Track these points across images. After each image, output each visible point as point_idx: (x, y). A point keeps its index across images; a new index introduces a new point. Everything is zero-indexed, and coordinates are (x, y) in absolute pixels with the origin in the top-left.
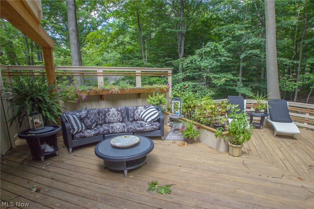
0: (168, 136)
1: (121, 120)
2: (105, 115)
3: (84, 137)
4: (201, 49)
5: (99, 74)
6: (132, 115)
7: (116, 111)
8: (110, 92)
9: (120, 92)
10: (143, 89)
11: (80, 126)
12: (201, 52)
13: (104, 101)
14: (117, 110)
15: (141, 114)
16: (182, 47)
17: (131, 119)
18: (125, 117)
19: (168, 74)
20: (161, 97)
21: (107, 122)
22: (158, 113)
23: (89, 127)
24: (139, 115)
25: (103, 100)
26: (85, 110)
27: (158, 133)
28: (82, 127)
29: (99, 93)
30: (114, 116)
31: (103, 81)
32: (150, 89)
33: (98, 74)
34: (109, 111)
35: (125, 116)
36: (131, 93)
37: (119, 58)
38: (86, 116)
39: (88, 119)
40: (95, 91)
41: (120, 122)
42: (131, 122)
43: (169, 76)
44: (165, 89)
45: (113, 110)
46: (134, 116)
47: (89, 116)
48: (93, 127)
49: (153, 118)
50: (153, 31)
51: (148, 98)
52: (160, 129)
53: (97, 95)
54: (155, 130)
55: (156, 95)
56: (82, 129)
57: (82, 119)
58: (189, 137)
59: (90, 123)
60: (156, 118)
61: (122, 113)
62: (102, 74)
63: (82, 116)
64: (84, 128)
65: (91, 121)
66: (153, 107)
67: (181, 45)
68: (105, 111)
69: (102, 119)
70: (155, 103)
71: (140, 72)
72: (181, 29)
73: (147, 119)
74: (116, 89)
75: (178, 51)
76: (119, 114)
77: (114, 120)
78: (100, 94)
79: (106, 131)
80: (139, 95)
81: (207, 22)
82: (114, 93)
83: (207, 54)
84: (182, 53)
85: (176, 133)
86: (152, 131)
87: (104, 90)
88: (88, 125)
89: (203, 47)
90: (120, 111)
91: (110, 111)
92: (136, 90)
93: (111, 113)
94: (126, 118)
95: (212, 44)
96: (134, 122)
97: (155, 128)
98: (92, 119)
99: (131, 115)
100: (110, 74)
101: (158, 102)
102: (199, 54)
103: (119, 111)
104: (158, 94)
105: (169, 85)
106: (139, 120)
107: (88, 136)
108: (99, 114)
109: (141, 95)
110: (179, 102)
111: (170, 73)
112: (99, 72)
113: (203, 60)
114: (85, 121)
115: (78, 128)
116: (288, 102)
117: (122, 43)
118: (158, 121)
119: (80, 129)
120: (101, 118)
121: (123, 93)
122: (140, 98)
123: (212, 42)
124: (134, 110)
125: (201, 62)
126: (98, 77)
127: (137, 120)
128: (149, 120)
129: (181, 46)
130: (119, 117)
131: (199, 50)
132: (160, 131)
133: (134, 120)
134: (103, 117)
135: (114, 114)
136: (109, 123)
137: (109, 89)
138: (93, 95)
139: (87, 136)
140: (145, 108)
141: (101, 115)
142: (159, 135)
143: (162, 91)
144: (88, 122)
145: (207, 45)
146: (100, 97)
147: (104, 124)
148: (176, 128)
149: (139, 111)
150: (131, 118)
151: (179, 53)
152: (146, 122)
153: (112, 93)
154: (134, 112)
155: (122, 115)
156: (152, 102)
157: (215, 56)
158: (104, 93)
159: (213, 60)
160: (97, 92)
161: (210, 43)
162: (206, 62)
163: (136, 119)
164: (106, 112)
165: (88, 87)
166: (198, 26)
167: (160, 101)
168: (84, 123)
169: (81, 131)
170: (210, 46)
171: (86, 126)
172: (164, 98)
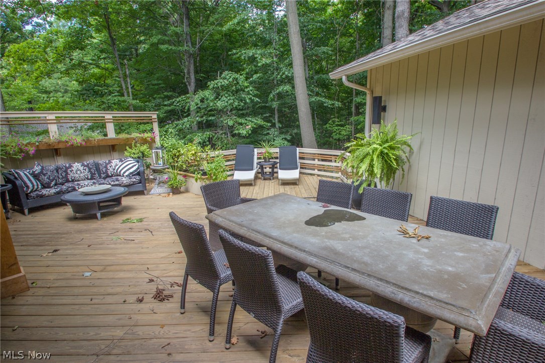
0: (152, 190)
1: (89, 177)
2: (66, 171)
3: (42, 196)
4: (216, 81)
5: (50, 122)
6: (104, 170)
7: (81, 166)
8: (70, 144)
9: (83, 143)
10: (118, 139)
11: (35, 183)
12: (216, 85)
13: (62, 157)
14: (83, 165)
15: (116, 168)
16: (191, 74)
17: (103, 176)
18: (94, 173)
19: (153, 120)
20: (144, 148)
21: (70, 180)
22: (137, 165)
23: (46, 185)
24: (114, 169)
25: (60, 155)
26: (38, 165)
27: (139, 187)
28: (38, 185)
29: (54, 146)
30: (79, 172)
31: (57, 130)
32: (128, 139)
33: (48, 122)
34: (71, 166)
35: (95, 171)
36: (100, 145)
37: (77, 91)
38: (41, 172)
39: (44, 175)
40: (47, 143)
41: (88, 179)
42: (105, 178)
43: (154, 122)
44: (149, 139)
45: (77, 166)
46: (106, 172)
47: (44, 172)
48: (52, 185)
49: (131, 170)
50: (140, 42)
51: (126, 150)
52: (140, 183)
53: (50, 149)
54: (134, 184)
55: (136, 146)
56: (38, 188)
57: (36, 176)
58: (173, 186)
59: (47, 180)
60: (135, 171)
61: (90, 169)
62: (55, 121)
63: (36, 172)
64: (40, 187)
65: (49, 178)
66: (132, 159)
67: (189, 70)
68: (65, 166)
69: (63, 177)
70: (136, 156)
71: (111, 118)
72: (187, 46)
73: (124, 173)
74: (78, 140)
75: (186, 80)
76: (85, 170)
77: (80, 177)
78: (55, 148)
79: (70, 189)
80: (113, 148)
81: (230, 36)
82: (75, 144)
83: (225, 88)
84: (193, 84)
85: (161, 187)
86: (132, 185)
87: (60, 142)
88: (45, 182)
89: (219, 78)
90: (87, 166)
91: (73, 167)
92: (108, 141)
93: (74, 169)
94: (97, 175)
95: (230, 75)
96: (108, 179)
97: (135, 182)
98: (49, 176)
99: (102, 171)
100: (66, 121)
101: (140, 155)
102: (214, 88)
103: (85, 166)
104: (138, 145)
105: (154, 133)
106: (115, 176)
107: (47, 195)
108: (57, 171)
109: (116, 147)
110: (160, 151)
111: (156, 119)
112: (50, 118)
113: (220, 97)
114: (40, 179)
115: (33, 186)
116: (298, 149)
117: (80, 64)
118: (139, 174)
119: (36, 187)
120: (61, 175)
121: (88, 144)
122: (116, 151)
123: (230, 72)
124: (107, 164)
125: (217, 100)
126: (49, 125)
127: (112, 176)
128: (127, 174)
129: (189, 73)
130: (87, 173)
131: (212, 82)
132: (141, 184)
133: (108, 176)
134: (64, 174)
135: (78, 170)
136: (73, 181)
137: (67, 140)
138: (44, 148)
139: (45, 195)
140: (121, 161)
141: (60, 173)
142: (141, 189)
143: (144, 141)
144: (45, 179)
145: (223, 75)
146: (54, 151)
147: (66, 182)
148: (160, 180)
149: (113, 164)
150: (104, 174)
151: (187, 84)
152: (123, 176)
153: (72, 145)
154: (106, 167)
155: (90, 171)
156: (132, 155)
157: (237, 91)
158: (61, 146)
159: (234, 98)
160: (50, 145)
161: (226, 72)
162: (224, 101)
163: (110, 175)
164: (67, 168)
165: (36, 138)
166: (216, 41)
167: (143, 153)
168: (40, 181)
169: (36, 190)
170: (228, 77)
171: (42, 184)
172: (148, 150)
